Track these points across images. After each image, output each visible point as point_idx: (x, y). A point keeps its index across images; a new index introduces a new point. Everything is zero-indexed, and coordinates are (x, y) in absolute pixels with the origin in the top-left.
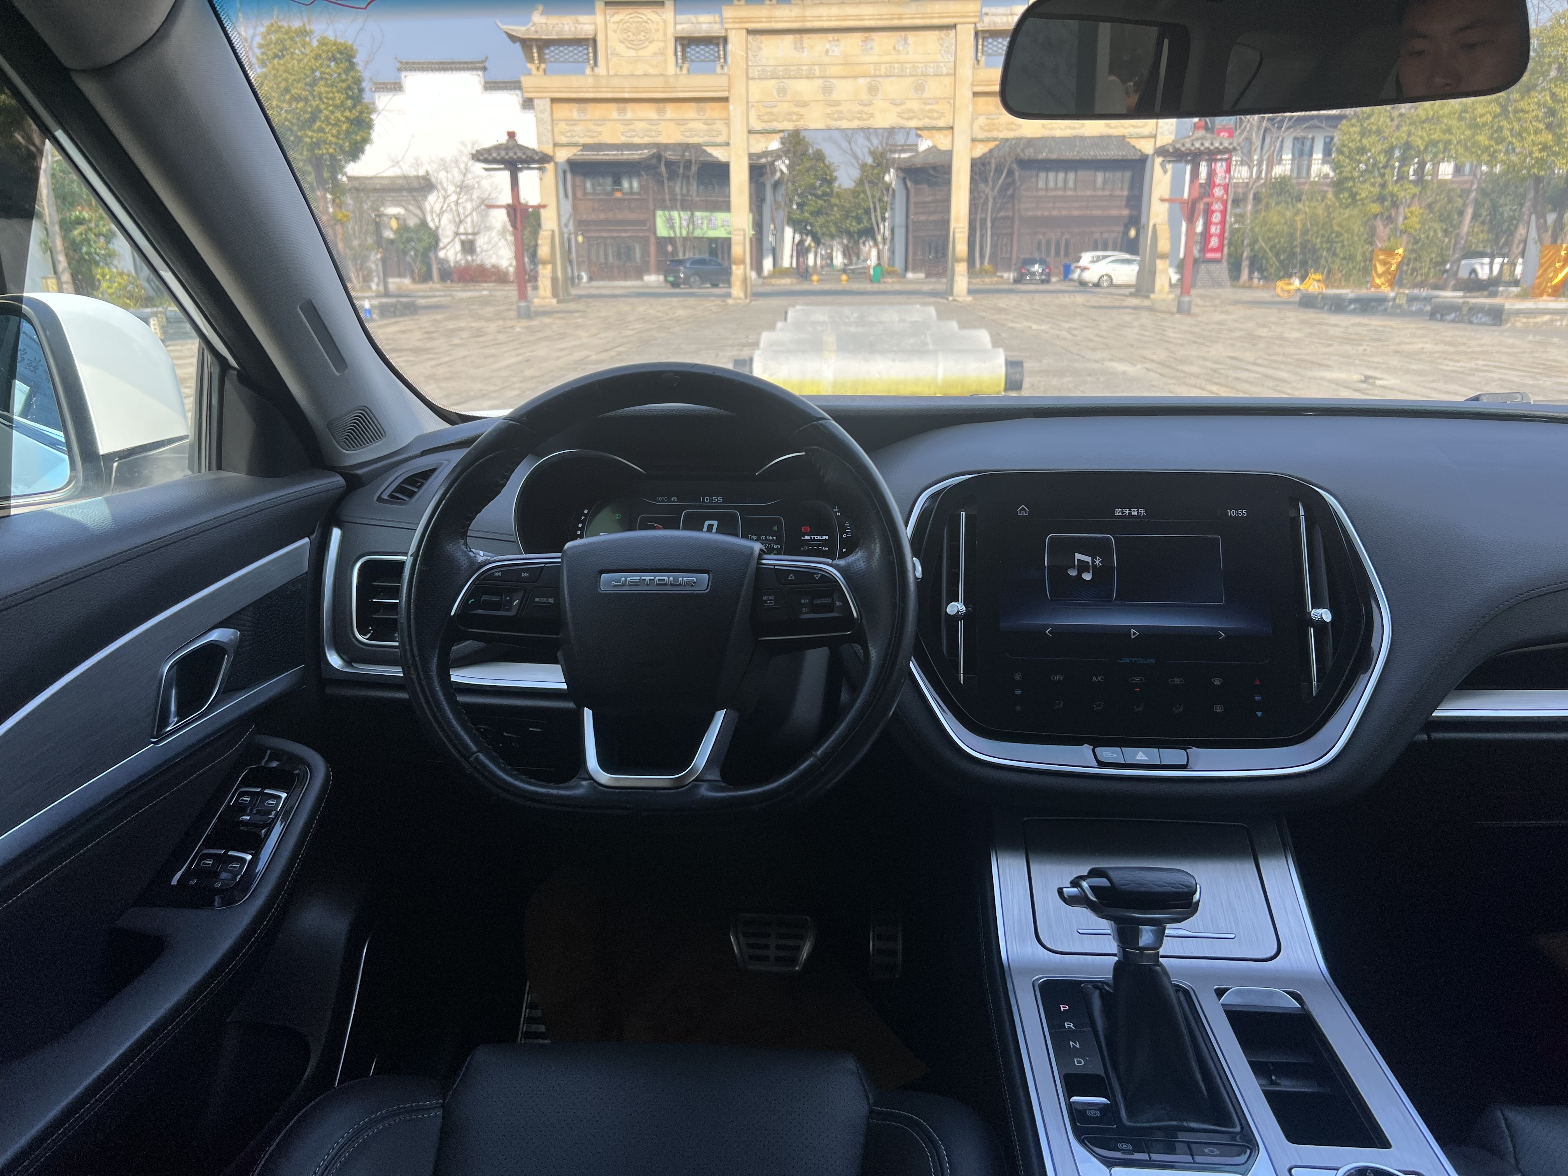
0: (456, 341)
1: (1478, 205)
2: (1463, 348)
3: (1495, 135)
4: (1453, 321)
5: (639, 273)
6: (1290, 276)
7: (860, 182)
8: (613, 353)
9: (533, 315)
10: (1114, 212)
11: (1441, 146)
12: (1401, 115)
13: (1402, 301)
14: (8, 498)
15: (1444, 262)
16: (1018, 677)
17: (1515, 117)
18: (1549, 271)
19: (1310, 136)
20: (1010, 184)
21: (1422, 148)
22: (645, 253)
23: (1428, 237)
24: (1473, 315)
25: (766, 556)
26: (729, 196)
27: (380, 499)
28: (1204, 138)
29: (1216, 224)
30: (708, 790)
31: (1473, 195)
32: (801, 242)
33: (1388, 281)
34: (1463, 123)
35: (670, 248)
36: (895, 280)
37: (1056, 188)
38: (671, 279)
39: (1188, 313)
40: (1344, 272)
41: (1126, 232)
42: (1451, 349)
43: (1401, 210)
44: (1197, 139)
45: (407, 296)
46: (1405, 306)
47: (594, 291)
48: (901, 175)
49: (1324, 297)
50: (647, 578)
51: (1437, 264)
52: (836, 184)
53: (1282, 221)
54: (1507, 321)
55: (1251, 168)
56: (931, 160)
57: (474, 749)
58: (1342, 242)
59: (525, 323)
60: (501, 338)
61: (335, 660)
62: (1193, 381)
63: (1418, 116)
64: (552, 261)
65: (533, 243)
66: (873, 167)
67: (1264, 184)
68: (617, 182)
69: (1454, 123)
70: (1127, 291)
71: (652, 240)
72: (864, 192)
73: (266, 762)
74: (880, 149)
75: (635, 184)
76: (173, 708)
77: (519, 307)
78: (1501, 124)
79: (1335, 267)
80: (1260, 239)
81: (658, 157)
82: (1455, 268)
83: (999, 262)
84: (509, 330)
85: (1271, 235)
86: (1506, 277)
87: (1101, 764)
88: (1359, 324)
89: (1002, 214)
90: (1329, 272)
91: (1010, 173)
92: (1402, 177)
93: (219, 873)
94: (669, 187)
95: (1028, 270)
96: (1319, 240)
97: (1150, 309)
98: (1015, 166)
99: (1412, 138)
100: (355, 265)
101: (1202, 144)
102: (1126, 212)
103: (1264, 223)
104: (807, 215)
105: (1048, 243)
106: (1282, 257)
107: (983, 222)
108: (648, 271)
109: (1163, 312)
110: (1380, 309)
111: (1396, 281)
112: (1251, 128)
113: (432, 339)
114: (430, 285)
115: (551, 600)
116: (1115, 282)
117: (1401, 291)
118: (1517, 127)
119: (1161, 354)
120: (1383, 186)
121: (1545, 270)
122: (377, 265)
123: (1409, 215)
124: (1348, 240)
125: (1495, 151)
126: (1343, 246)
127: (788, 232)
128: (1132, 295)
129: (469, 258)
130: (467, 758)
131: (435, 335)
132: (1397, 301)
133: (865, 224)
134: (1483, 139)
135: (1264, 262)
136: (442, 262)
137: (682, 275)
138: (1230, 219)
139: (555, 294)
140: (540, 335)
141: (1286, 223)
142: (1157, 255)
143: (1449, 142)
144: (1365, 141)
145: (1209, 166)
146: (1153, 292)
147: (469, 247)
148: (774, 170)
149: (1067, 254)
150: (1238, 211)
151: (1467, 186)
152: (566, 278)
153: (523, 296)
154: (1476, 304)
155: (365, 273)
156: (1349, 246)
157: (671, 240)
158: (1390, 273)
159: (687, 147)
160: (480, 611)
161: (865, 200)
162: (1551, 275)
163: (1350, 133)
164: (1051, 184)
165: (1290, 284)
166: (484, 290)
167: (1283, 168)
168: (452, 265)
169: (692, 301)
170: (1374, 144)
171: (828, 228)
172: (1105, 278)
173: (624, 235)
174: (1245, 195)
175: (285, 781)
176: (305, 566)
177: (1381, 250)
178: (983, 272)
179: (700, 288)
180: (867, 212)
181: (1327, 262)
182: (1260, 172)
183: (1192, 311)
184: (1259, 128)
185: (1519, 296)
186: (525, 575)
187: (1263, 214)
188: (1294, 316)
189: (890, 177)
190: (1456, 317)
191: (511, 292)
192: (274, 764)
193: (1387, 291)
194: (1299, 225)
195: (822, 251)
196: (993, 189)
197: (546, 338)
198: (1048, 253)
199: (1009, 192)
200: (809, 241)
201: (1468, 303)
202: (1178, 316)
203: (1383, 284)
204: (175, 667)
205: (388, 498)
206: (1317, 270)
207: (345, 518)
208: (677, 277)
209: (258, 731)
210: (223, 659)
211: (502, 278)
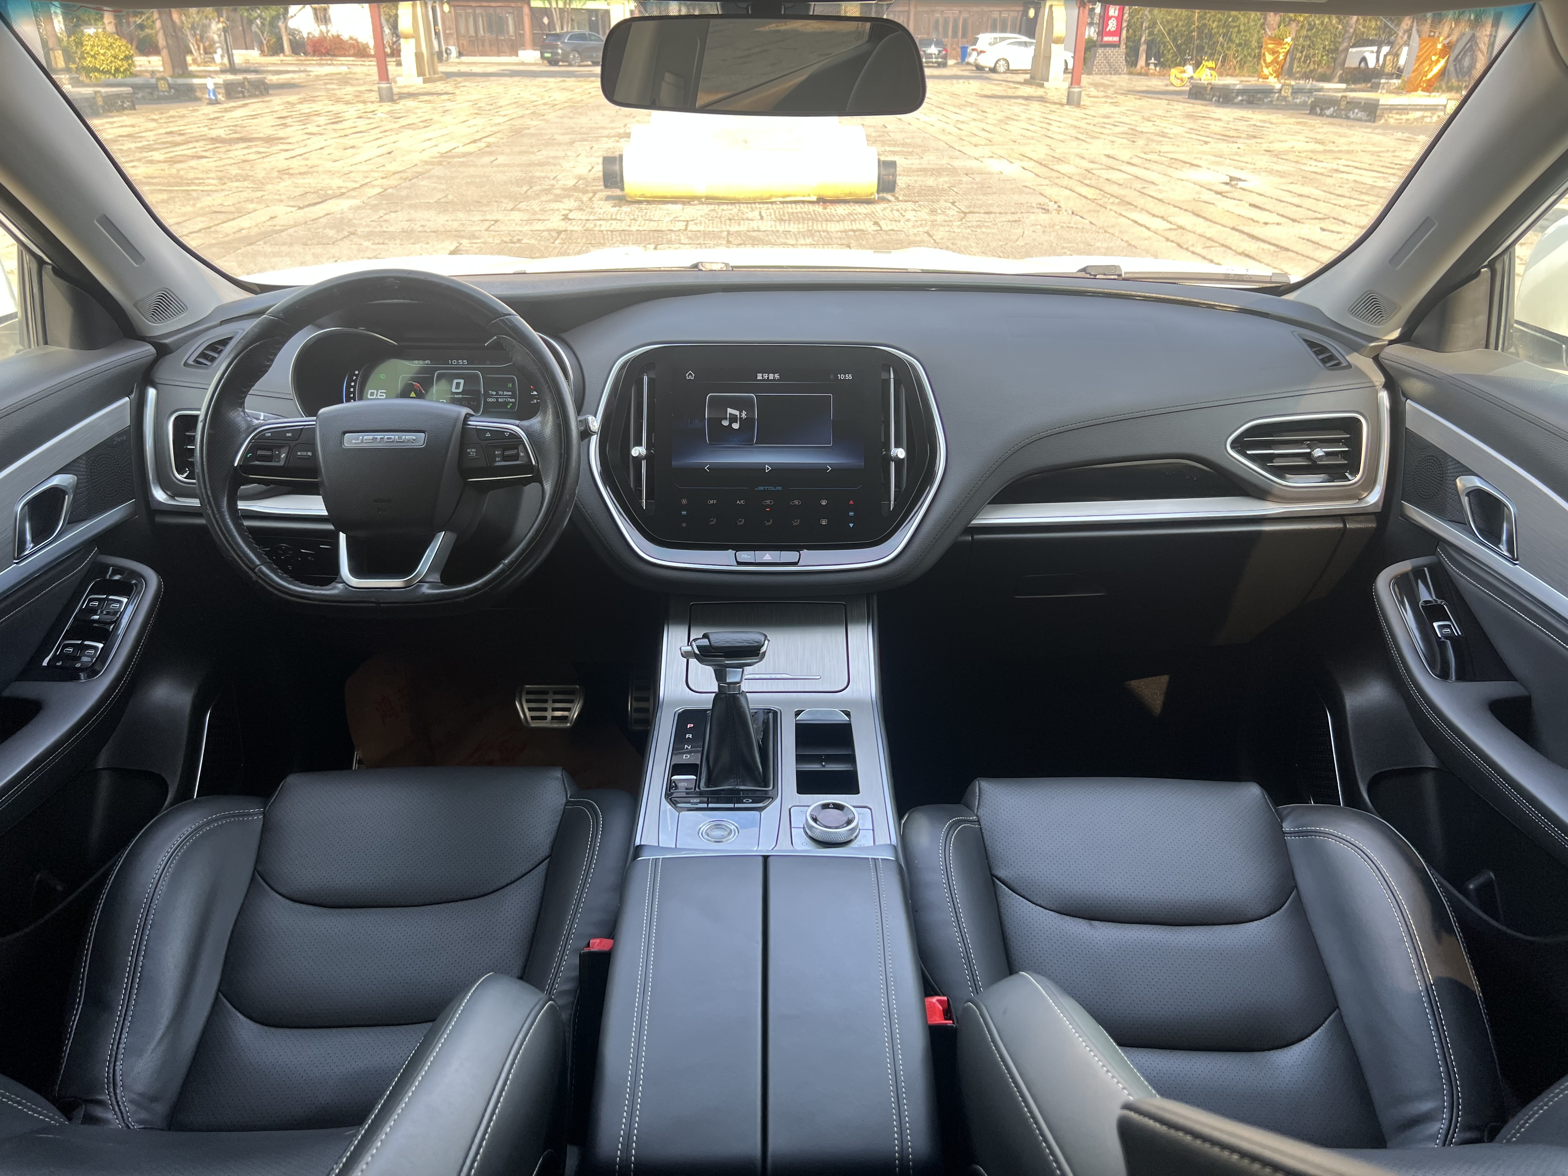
0: (312, 128)
2: (1331, 147)
4: (1331, 116)
5: (514, 48)
6: (1183, 63)
8: (482, 144)
9: (395, 97)
13: (1287, 93)
16: (684, 501)
18: (1424, 65)
22: (519, 24)
24: (1350, 110)
25: (472, 418)
27: (186, 364)
30: (429, 588)
33: (1275, 72)
35: (546, 21)
38: (548, 55)
39: (1078, 105)
40: (1239, 59)
41: (1026, 13)
42: (1320, 148)
45: (256, 71)
46: (1290, 99)
47: (464, 69)
49: (1214, 88)
50: (379, 437)
51: (1330, 52)
54: (1381, 116)
57: (258, 563)
58: (1239, 27)
59: (387, 107)
60: (362, 124)
61: (159, 495)
62: (1065, 182)
64: (416, 36)
65: (393, 13)
70: (1021, 78)
71: (527, 11)
73: (110, 576)
76: (28, 537)
77: (380, 88)
79: (1230, 53)
80: (1159, 22)
82: (1344, 57)
84: (370, 115)
85: (1169, 18)
86: (1388, 69)
87: (739, 564)
88: (1242, 119)
90: (1224, 58)
93: (80, 658)
95: (925, 51)
96: (1215, 24)
97: (1042, 99)
100: (195, 35)
105: (946, 21)
106: (1179, 42)
108: (523, 46)
109: (1055, 103)
110: (1266, 100)
111: (1282, 70)
113: (285, 125)
114: (281, 57)
115: (310, 454)
116: (1011, 66)
117: (1288, 82)
119: (1040, 151)
121: (1422, 63)
122: (219, 36)
124: (1244, 24)
126: (1239, 32)
128: (1026, 82)
129: (323, 28)
130: (253, 570)
131: (289, 121)
132: (1283, 93)
135: (1161, 47)
136: (292, 33)
137: (560, 51)
139: (420, 73)
140: (403, 122)
142: (1053, 39)
146: (1047, 80)
147: (321, 16)
149: (964, 35)
152: (432, 54)
153: (384, 75)
154: (1354, 98)
155: (207, 44)
156: (1245, 31)
157: (546, 12)
158: (1278, 63)
160: (257, 463)
162: (1426, 69)
165: (1184, 72)
166: (340, 66)
168: (305, 36)
169: (571, 82)
172: (1002, 62)
173: (494, 4)
175: (126, 588)
176: (127, 421)
177: (1270, 38)
179: (579, 67)
181: (1223, 47)
183: (1082, 103)
185: (1399, 91)
186: (289, 435)
188: (1182, 107)
190: (1334, 111)
191: (371, 69)
192: (117, 577)
193: (1274, 82)
197: (410, 126)
198: (946, 35)
201: (1346, 97)
202: (1067, 107)
203: (1271, 74)
204: (26, 506)
205: (193, 363)
206: (1211, 57)
207: (157, 381)
208: (555, 54)
209: (101, 552)
210: (64, 498)
211: (360, 52)
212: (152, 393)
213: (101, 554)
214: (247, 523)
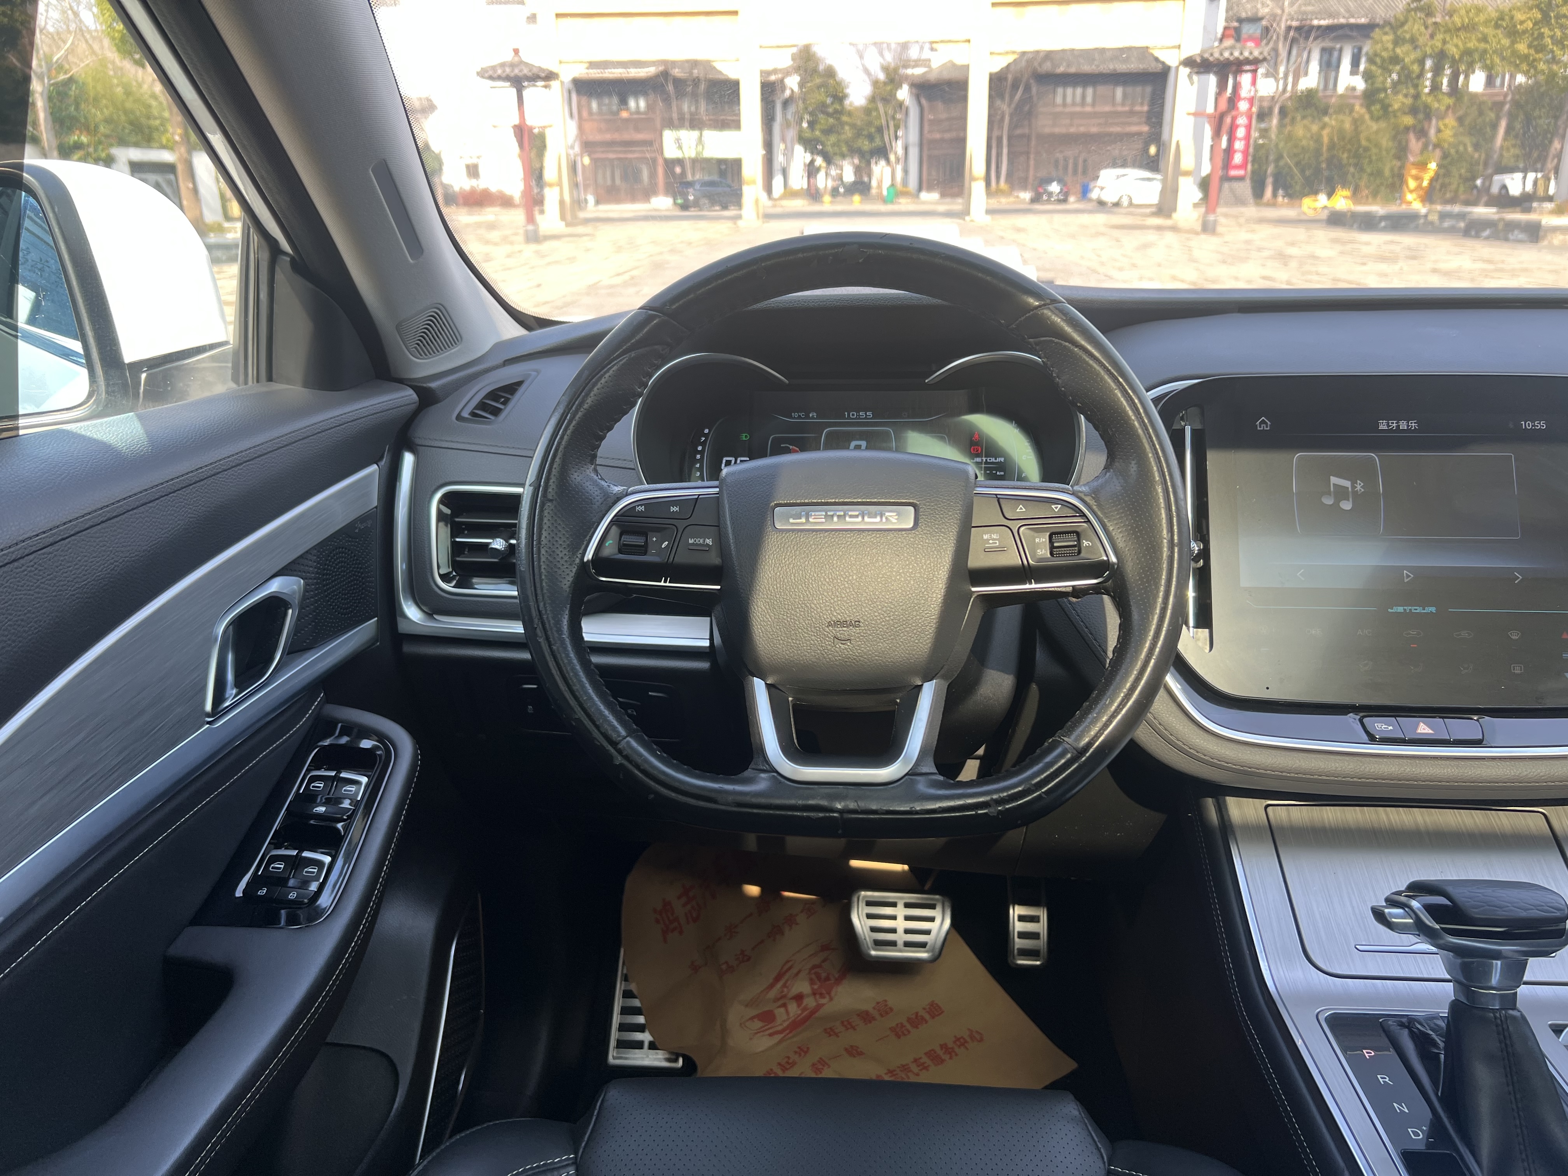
1: (1512, 117)
3: (1536, 43)
4: (1487, 238)
5: (647, 194)
6: (1316, 193)
7: (872, 99)
9: (541, 239)
10: (1134, 129)
11: (1476, 56)
12: (1435, 23)
13: (1434, 218)
14: (16, 417)
15: (1474, 179)
17: (1557, 23)
19: (1338, 46)
20: (1027, 99)
21: (1457, 57)
22: (653, 175)
23: (1457, 152)
24: (1509, 232)
26: (739, 115)
27: (459, 418)
28: (1232, 48)
29: (1240, 139)
31: (1507, 107)
32: (812, 162)
33: (1420, 197)
34: (1499, 32)
35: (678, 170)
36: (909, 200)
37: (1074, 104)
38: (679, 201)
39: (1214, 232)
40: (1371, 188)
41: (1146, 150)
43: (1434, 121)
44: (1226, 49)
46: (1437, 223)
47: (601, 215)
48: (914, 91)
49: (1353, 215)
50: (835, 513)
51: (1466, 180)
52: (847, 102)
53: (1308, 135)
54: (1545, 237)
55: (1277, 80)
56: (946, 75)
57: (623, 732)
58: (1370, 157)
59: (534, 247)
60: (510, 262)
61: (411, 612)
63: (1453, 22)
64: (560, 184)
65: (538, 166)
66: (885, 84)
67: (1290, 98)
68: (624, 102)
69: (1490, 31)
70: (1148, 211)
71: (660, 161)
72: (877, 109)
73: (337, 738)
74: (893, 65)
75: (642, 104)
76: (231, 678)
77: (526, 232)
78: (1542, 30)
79: (1362, 183)
80: (1285, 155)
81: (665, 74)
82: (1487, 183)
83: (1016, 181)
84: (518, 254)
85: (1295, 151)
86: (1540, 193)
87: (1372, 739)
88: (1392, 242)
89: (1019, 132)
90: (1356, 188)
91: (1027, 88)
92: (1436, 87)
94: (677, 106)
95: (1045, 190)
96: (1345, 155)
97: (1174, 229)
98: (1032, 81)
99: (1448, 46)
101: (1232, 54)
102: (1145, 129)
103: (1290, 137)
104: (817, 133)
105: (1066, 161)
106: (1308, 173)
107: (1000, 140)
108: (656, 194)
109: (1188, 232)
110: (1412, 226)
111: (1428, 196)
112: (1278, 38)
116: (1135, 202)
117: (1434, 207)
118: (1559, 33)
120: (1417, 96)
123: (1442, 127)
124: (1376, 154)
125: (1534, 60)
126: (1370, 162)
127: (799, 149)
128: (1154, 214)
129: (474, 183)
130: (615, 746)
132: (1429, 218)
133: (878, 142)
134: (1522, 47)
135: (1289, 178)
136: (445, 187)
137: (692, 198)
138: (1255, 134)
139: (563, 217)
140: (549, 259)
141: (1312, 137)
142: (1179, 172)
143: (1485, 51)
144: (1398, 51)
145: (1235, 79)
146: (1175, 211)
147: (473, 171)
148: (783, 88)
149: (1085, 172)
150: (1263, 126)
151: (1501, 98)
152: (573, 202)
153: (531, 219)
154: (1510, 220)
156: (1377, 161)
157: (680, 162)
158: (1422, 189)
159: (695, 63)
160: (622, 557)
161: (879, 117)
163: (1382, 42)
164: (1069, 100)
165: (1317, 201)
166: (490, 214)
167: (1311, 80)
168: (457, 189)
169: (703, 224)
170: (1407, 53)
171: (838, 146)
172: (1125, 198)
173: (630, 156)
174: (1271, 109)
175: (365, 761)
176: (373, 500)
177: (1413, 164)
178: (999, 192)
179: (709, 211)
180: (880, 130)
181: (1354, 177)
182: (1285, 85)
183: (1217, 231)
184: (1286, 38)
185: (1554, 212)
186: (675, 509)
187: (1289, 128)
188: (1323, 234)
189: (904, 94)
190: (1491, 233)
191: (517, 216)
193: (1418, 206)
194: (1326, 140)
195: (834, 172)
196: (1009, 105)
197: (555, 263)
198: (1066, 171)
199: (1026, 108)
200: (819, 161)
201: (1503, 219)
202: (1203, 235)
203: (1414, 200)
204: (231, 627)
205: (469, 417)
206: (1344, 186)
207: (418, 441)
208: (686, 200)
209: (328, 700)
210: (285, 614)
211: (506, 202)
212: (408, 459)
213: (328, 703)
214: (596, 659)
